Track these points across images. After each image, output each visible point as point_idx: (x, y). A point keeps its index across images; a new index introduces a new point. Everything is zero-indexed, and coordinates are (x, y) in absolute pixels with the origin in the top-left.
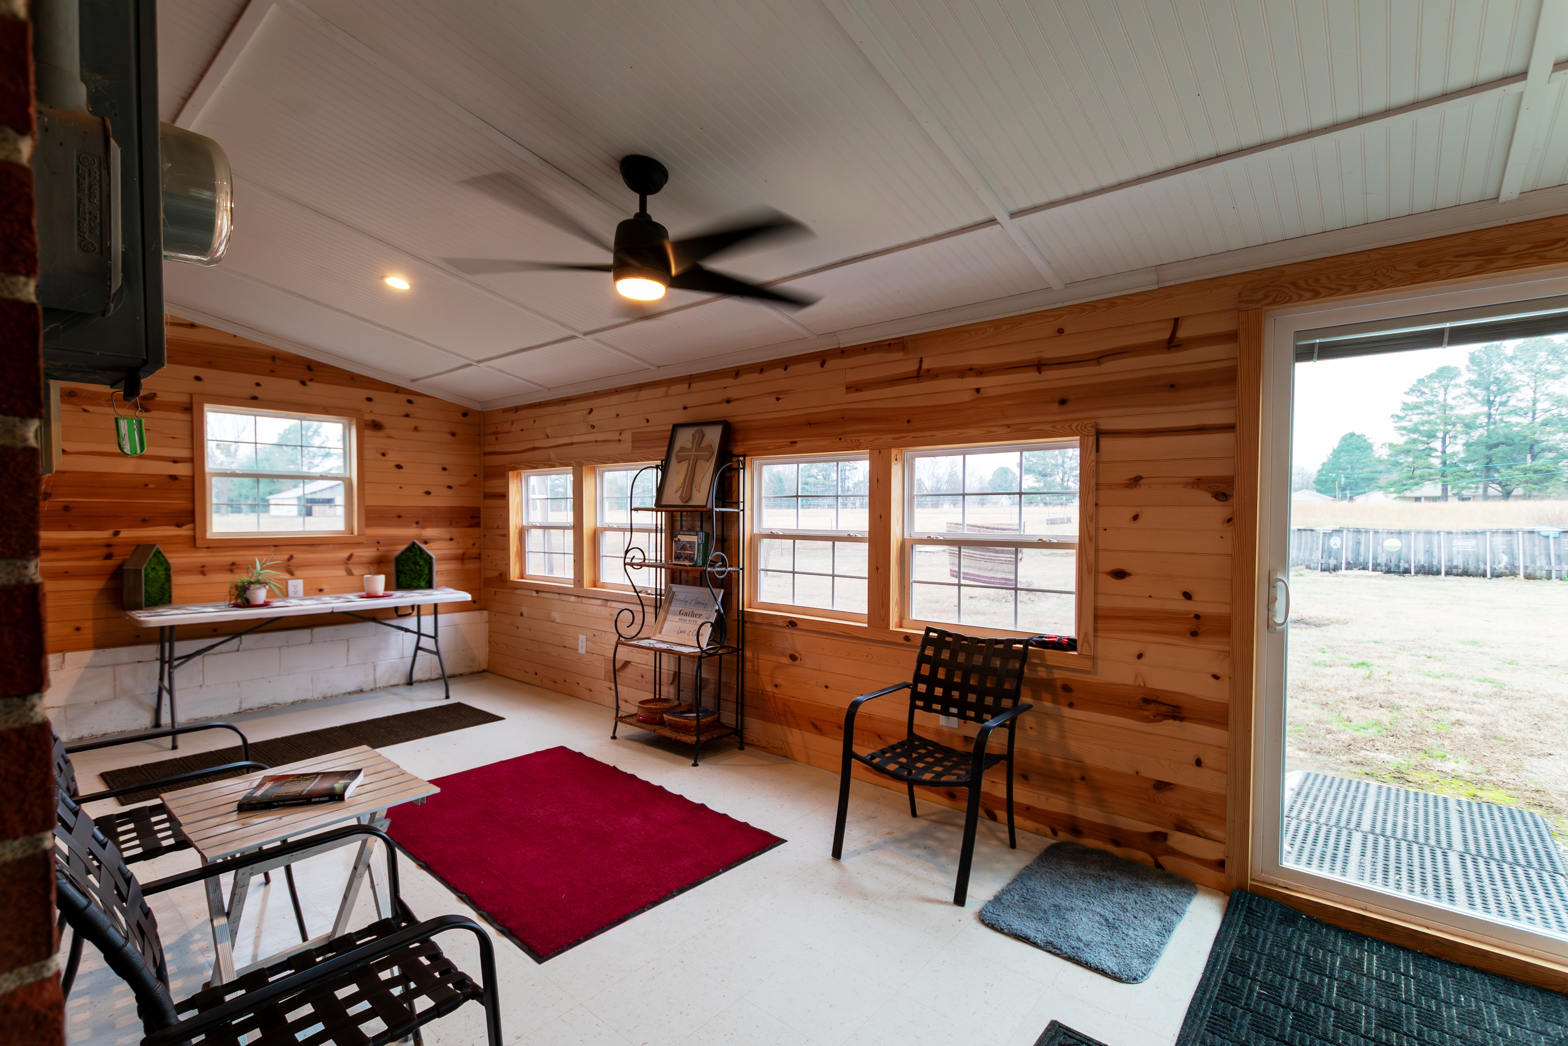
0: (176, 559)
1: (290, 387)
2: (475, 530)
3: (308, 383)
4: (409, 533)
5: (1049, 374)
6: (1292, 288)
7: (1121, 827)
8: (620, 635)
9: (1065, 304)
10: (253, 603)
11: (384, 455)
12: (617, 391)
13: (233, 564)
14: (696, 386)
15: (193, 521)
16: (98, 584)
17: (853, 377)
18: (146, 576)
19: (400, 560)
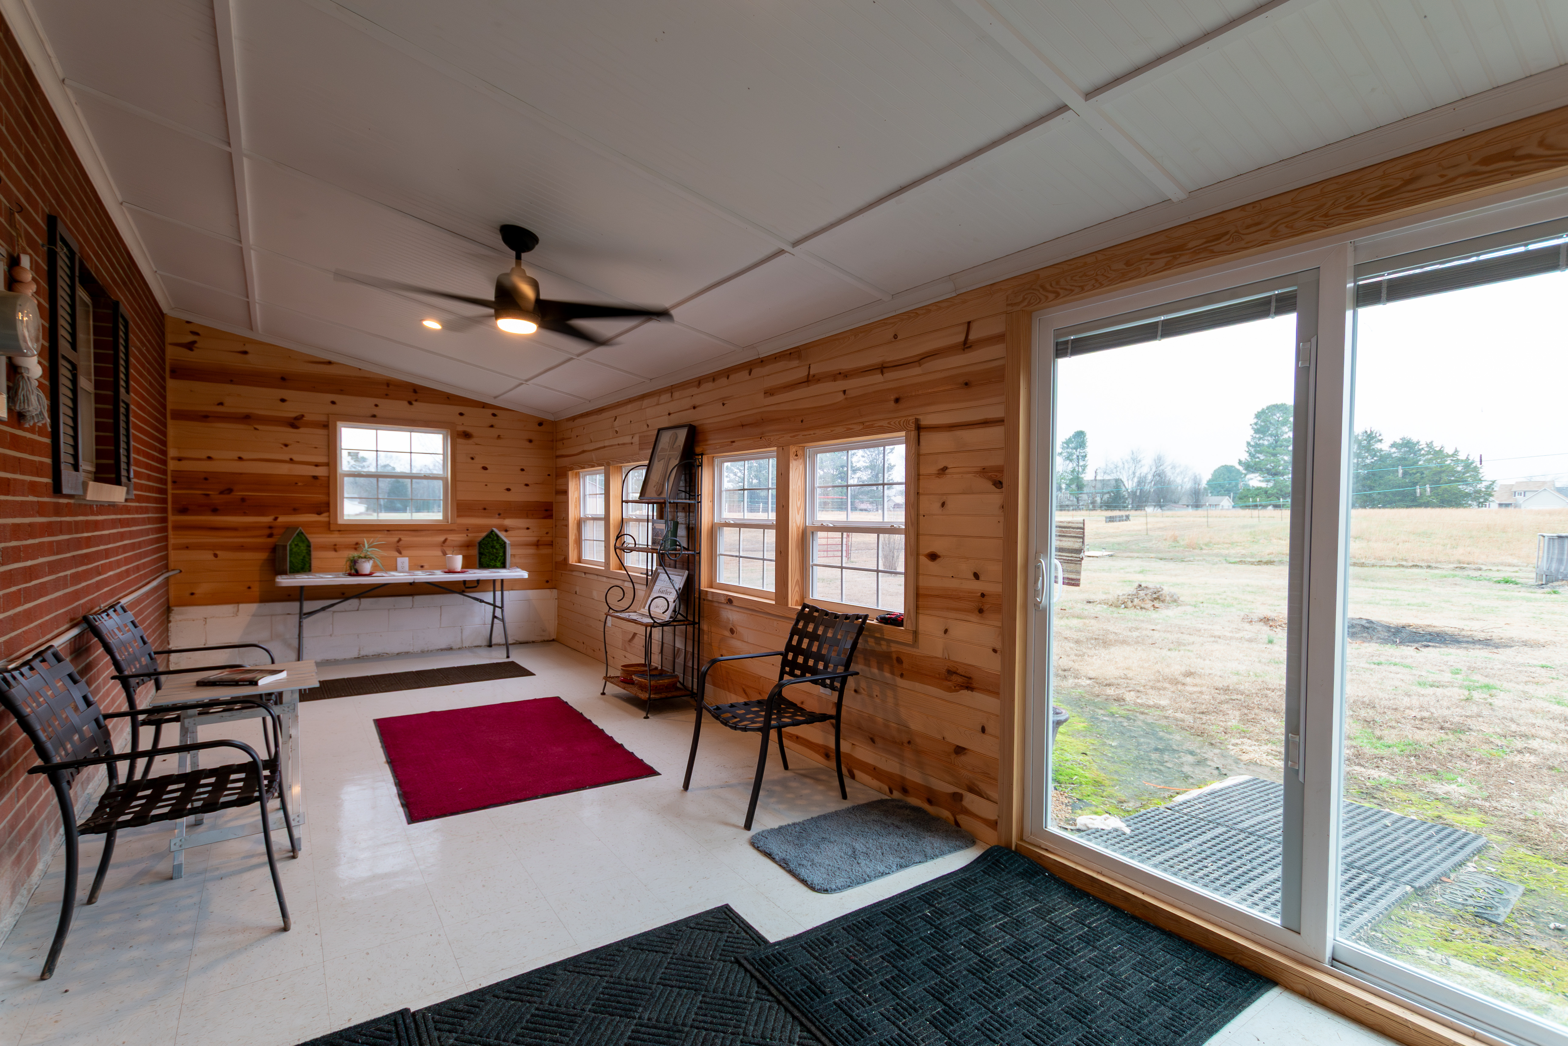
0: (315, 539)
1: (400, 407)
2: (548, 521)
3: (414, 403)
4: (492, 522)
5: (890, 375)
6: (1041, 290)
7: (934, 788)
8: (610, 608)
9: (898, 312)
10: (361, 572)
11: (472, 459)
12: (630, 401)
13: (357, 544)
14: (677, 395)
15: (328, 511)
16: (263, 556)
17: (770, 383)
18: (291, 550)
19: (482, 544)
